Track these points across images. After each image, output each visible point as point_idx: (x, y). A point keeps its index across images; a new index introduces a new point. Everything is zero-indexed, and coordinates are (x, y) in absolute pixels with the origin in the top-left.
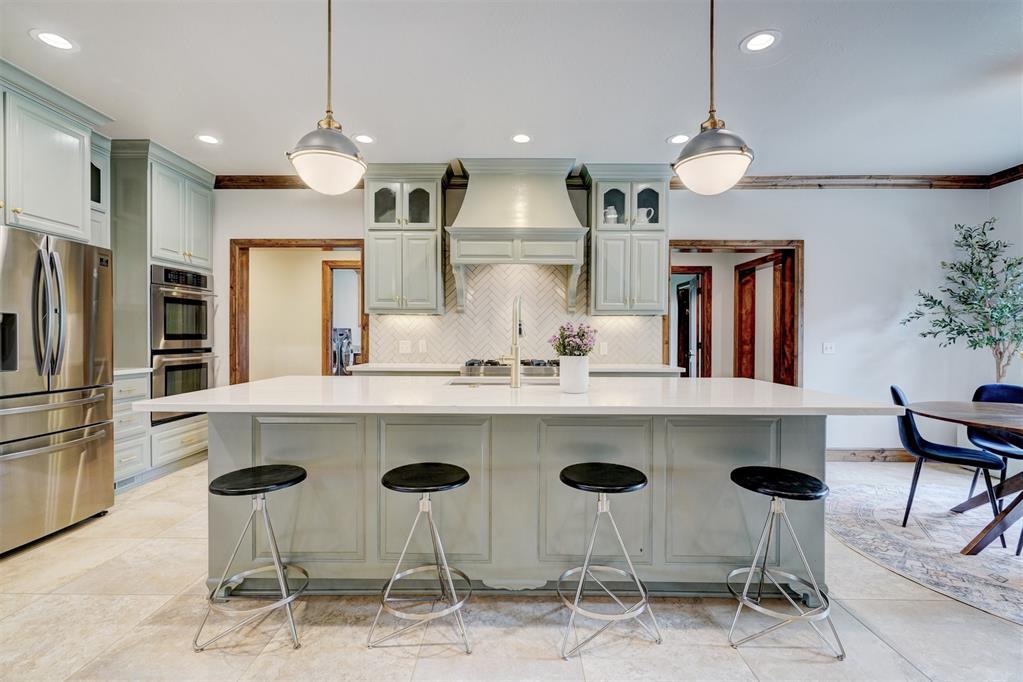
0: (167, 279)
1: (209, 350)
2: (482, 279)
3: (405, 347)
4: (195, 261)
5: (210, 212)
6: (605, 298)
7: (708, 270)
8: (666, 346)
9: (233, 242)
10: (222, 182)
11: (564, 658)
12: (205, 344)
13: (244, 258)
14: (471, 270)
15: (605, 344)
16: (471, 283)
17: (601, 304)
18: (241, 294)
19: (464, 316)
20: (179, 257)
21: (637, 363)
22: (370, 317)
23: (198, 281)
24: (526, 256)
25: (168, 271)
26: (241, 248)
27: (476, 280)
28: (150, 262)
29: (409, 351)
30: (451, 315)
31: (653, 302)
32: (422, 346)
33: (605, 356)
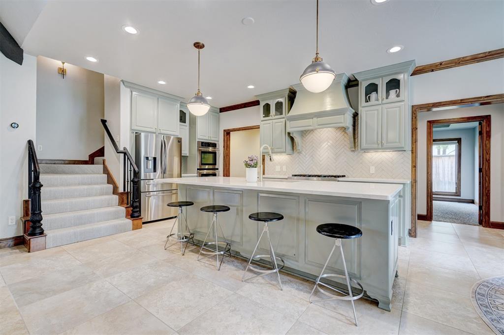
0: (202, 145)
1: (217, 169)
2: (310, 137)
3: (278, 168)
4: (212, 139)
5: (218, 120)
6: (366, 143)
7: (488, 118)
8: (414, 169)
9: (224, 131)
10: (222, 110)
11: (242, 281)
12: (217, 167)
13: (228, 136)
14: (304, 133)
15: (373, 167)
16: (304, 139)
17: (364, 145)
18: (227, 149)
19: (301, 155)
20: (207, 138)
21: (394, 178)
22: (265, 156)
23: (214, 145)
24: (319, 125)
25: (202, 143)
26: (227, 133)
27: (306, 138)
28: (197, 140)
29: (279, 170)
30: (295, 154)
31: (396, 142)
32: (284, 169)
33: (373, 174)
